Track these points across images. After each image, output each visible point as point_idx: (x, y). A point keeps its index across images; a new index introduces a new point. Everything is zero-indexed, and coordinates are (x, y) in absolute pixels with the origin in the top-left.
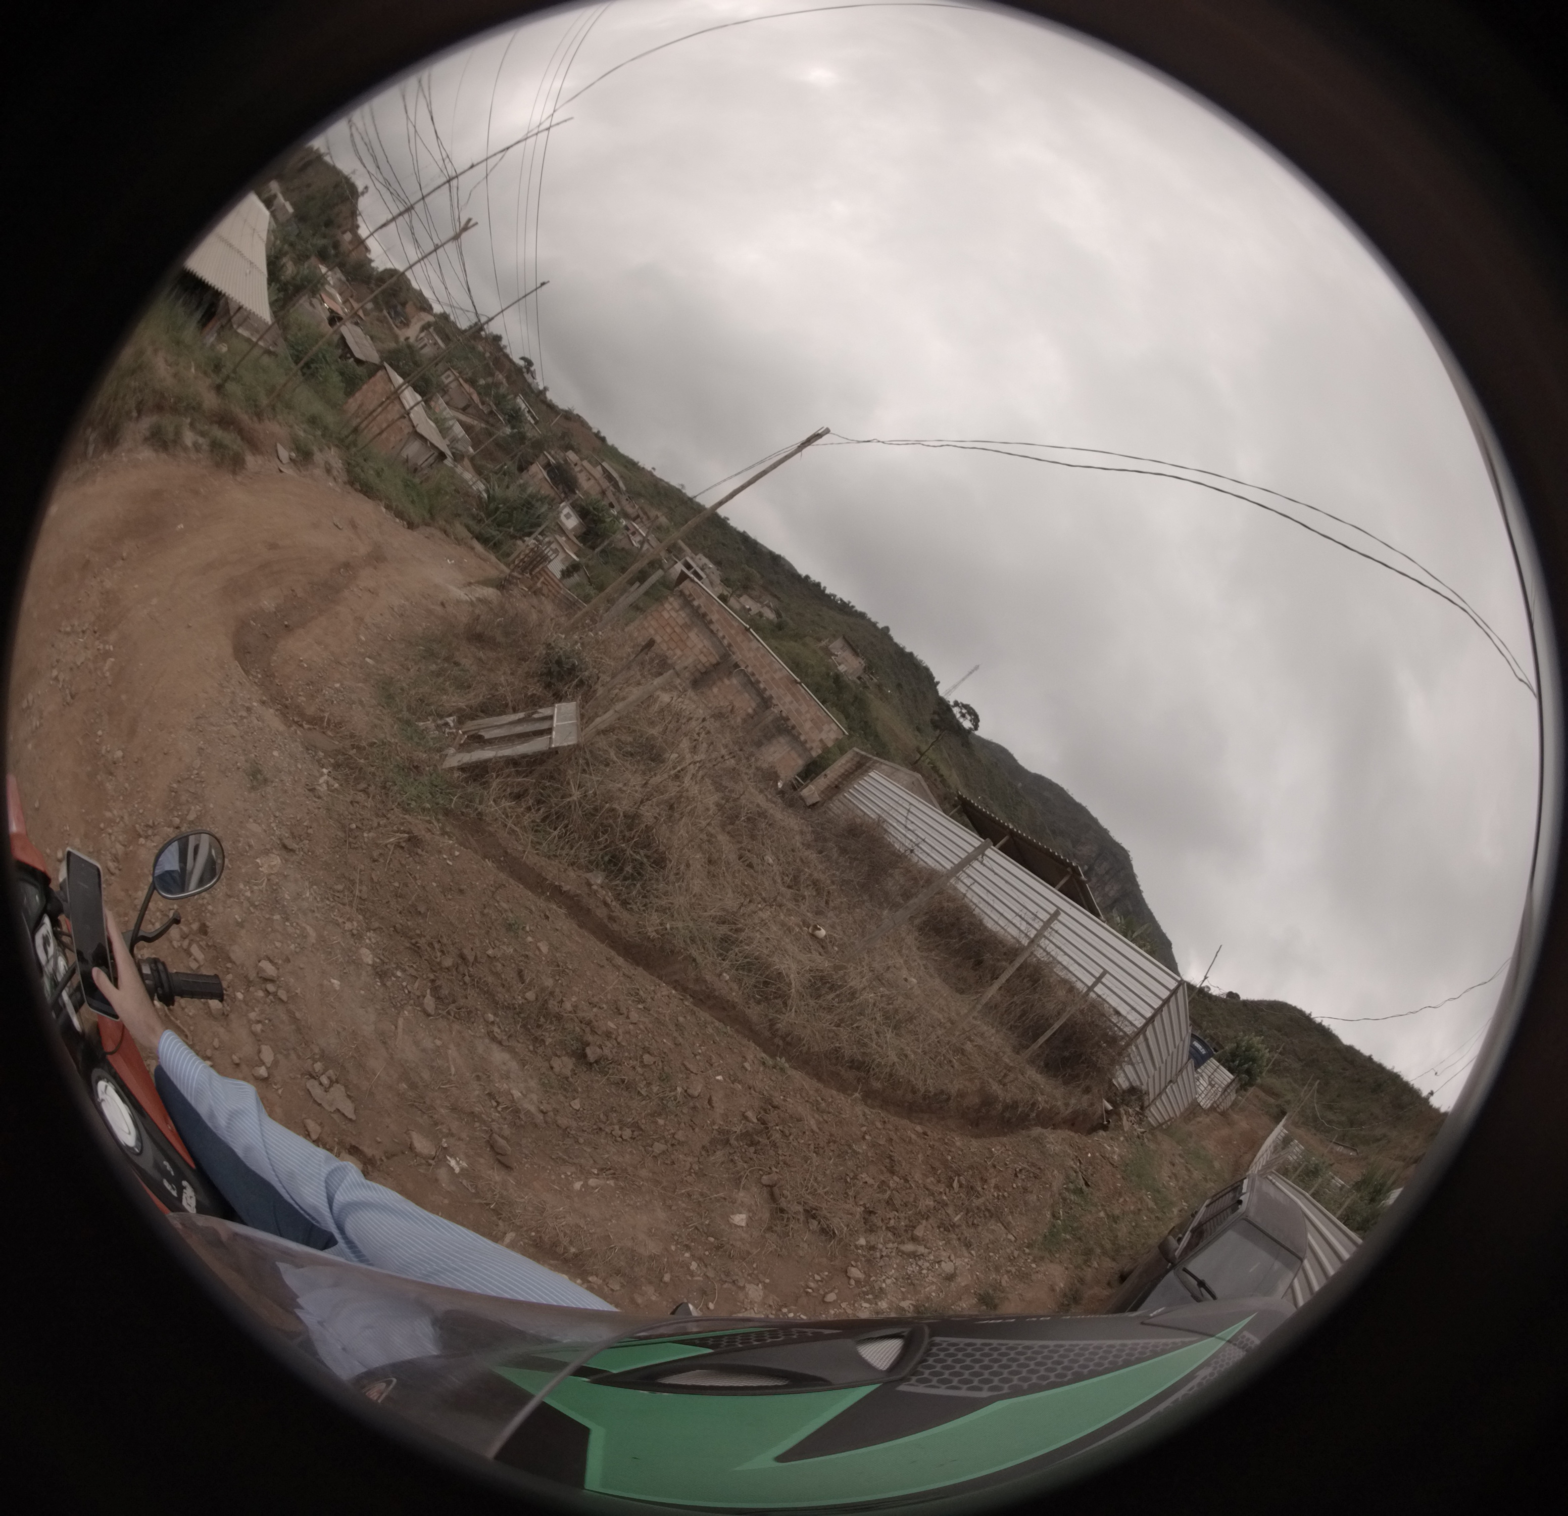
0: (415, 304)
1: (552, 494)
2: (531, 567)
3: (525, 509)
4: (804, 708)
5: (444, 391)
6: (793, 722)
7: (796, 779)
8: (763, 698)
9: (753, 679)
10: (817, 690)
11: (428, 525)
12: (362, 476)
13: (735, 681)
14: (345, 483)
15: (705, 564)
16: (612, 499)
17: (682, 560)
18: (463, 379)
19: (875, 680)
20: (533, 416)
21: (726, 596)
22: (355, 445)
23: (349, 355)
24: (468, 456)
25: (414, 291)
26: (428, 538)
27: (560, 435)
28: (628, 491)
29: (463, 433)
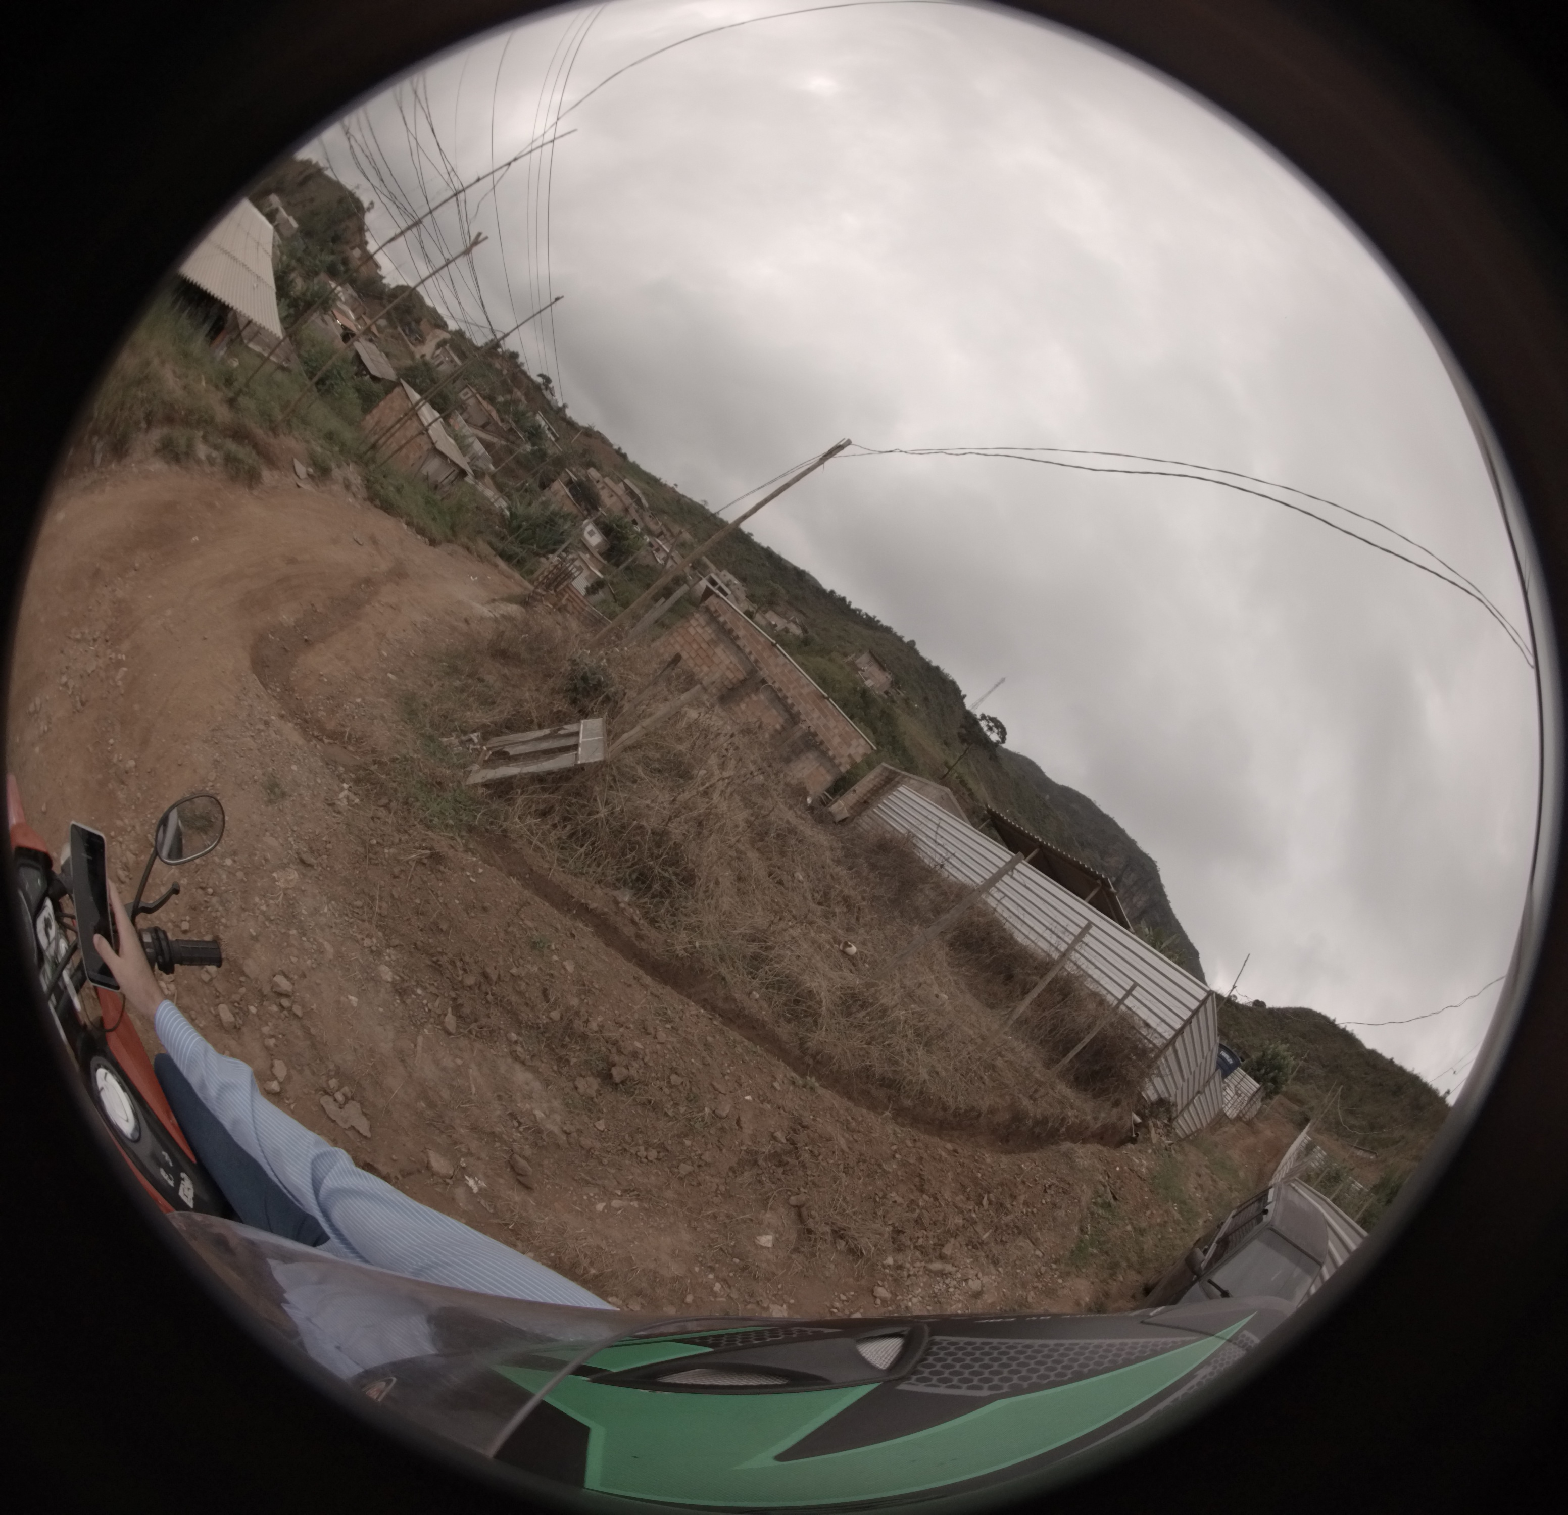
0: (429, 322)
1: (575, 511)
2: (555, 584)
3: (548, 526)
4: (832, 723)
5: (462, 408)
6: (821, 737)
7: (825, 795)
8: (790, 714)
9: (780, 695)
10: (844, 705)
11: (449, 542)
12: (382, 492)
13: (762, 697)
14: (365, 499)
15: (730, 581)
16: (635, 515)
17: (707, 577)
18: (481, 395)
19: (902, 695)
20: (553, 434)
21: (753, 612)
22: (374, 461)
23: (364, 372)
24: (489, 474)
25: (428, 307)
26: (450, 554)
27: (581, 452)
28: (651, 508)
29: (484, 450)
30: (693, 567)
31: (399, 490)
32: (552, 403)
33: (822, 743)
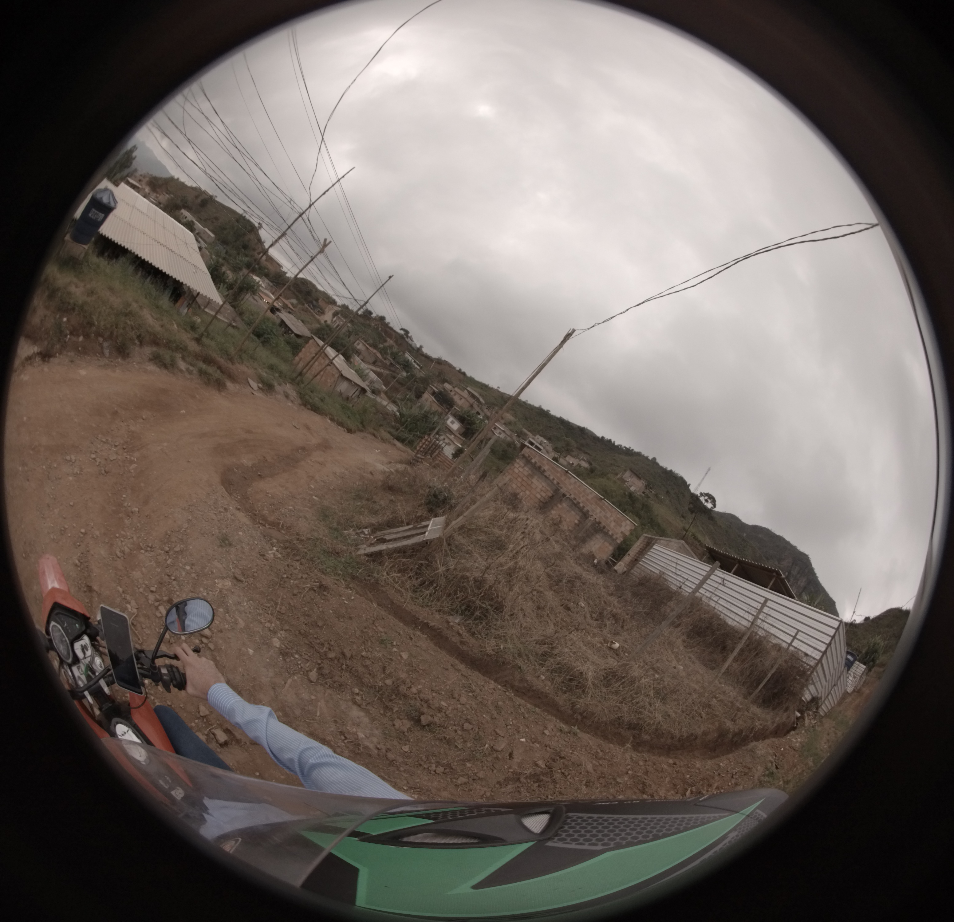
0: (323, 300)
1: (440, 410)
2: (430, 452)
3: (424, 419)
4: (609, 514)
5: (358, 353)
6: (603, 524)
7: (611, 560)
8: (583, 513)
9: (575, 502)
10: (620, 505)
11: (361, 431)
12: (311, 400)
13: (564, 505)
14: (300, 405)
15: (542, 441)
16: (478, 409)
17: (528, 440)
18: (368, 344)
19: (653, 492)
20: (418, 364)
21: (557, 458)
22: (303, 383)
23: (290, 332)
24: (383, 392)
25: (320, 291)
26: (363, 438)
27: (437, 374)
28: (486, 403)
29: (377, 377)
30: (518, 436)
31: (322, 400)
32: (413, 345)
33: (604, 527)
